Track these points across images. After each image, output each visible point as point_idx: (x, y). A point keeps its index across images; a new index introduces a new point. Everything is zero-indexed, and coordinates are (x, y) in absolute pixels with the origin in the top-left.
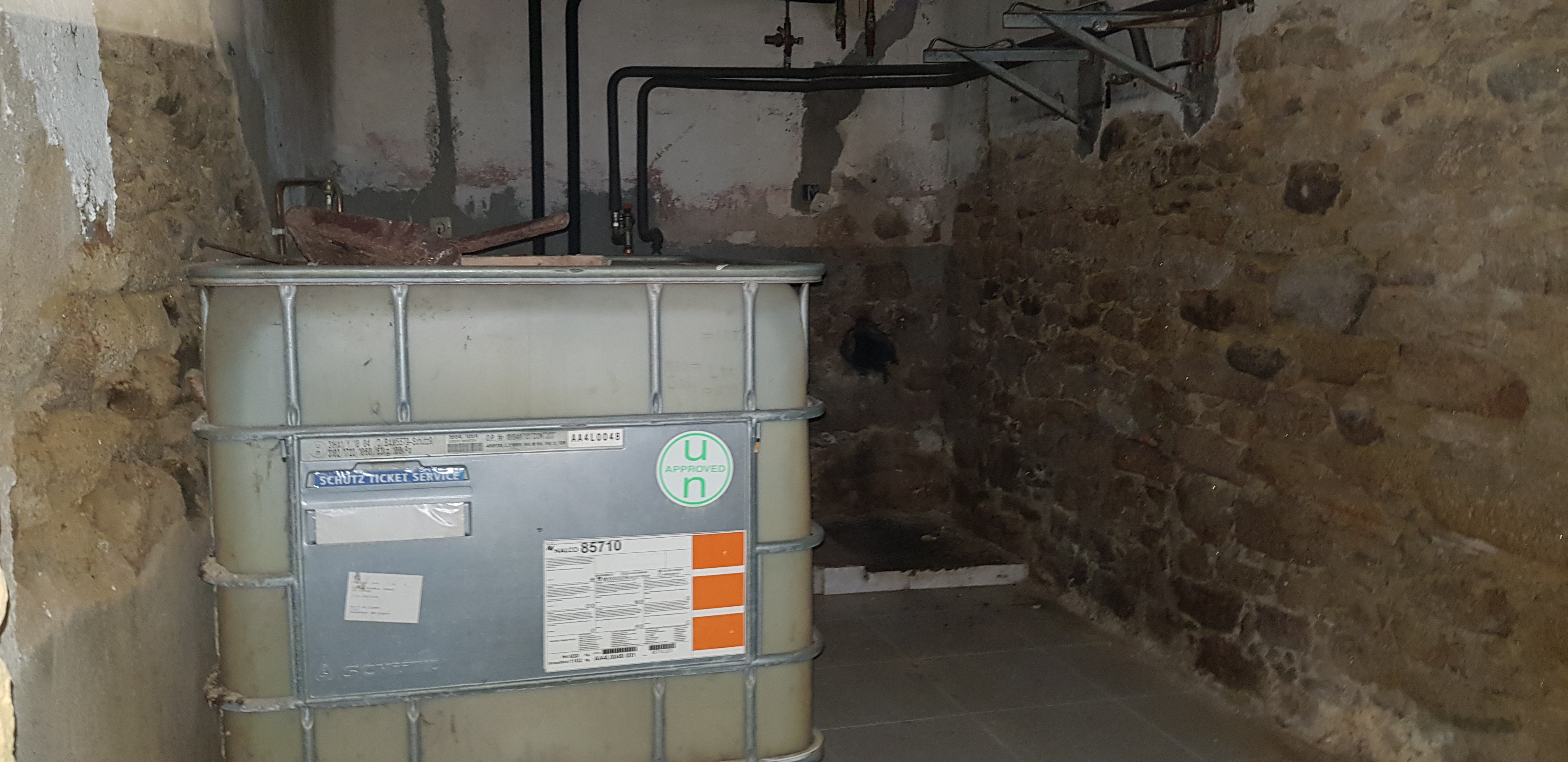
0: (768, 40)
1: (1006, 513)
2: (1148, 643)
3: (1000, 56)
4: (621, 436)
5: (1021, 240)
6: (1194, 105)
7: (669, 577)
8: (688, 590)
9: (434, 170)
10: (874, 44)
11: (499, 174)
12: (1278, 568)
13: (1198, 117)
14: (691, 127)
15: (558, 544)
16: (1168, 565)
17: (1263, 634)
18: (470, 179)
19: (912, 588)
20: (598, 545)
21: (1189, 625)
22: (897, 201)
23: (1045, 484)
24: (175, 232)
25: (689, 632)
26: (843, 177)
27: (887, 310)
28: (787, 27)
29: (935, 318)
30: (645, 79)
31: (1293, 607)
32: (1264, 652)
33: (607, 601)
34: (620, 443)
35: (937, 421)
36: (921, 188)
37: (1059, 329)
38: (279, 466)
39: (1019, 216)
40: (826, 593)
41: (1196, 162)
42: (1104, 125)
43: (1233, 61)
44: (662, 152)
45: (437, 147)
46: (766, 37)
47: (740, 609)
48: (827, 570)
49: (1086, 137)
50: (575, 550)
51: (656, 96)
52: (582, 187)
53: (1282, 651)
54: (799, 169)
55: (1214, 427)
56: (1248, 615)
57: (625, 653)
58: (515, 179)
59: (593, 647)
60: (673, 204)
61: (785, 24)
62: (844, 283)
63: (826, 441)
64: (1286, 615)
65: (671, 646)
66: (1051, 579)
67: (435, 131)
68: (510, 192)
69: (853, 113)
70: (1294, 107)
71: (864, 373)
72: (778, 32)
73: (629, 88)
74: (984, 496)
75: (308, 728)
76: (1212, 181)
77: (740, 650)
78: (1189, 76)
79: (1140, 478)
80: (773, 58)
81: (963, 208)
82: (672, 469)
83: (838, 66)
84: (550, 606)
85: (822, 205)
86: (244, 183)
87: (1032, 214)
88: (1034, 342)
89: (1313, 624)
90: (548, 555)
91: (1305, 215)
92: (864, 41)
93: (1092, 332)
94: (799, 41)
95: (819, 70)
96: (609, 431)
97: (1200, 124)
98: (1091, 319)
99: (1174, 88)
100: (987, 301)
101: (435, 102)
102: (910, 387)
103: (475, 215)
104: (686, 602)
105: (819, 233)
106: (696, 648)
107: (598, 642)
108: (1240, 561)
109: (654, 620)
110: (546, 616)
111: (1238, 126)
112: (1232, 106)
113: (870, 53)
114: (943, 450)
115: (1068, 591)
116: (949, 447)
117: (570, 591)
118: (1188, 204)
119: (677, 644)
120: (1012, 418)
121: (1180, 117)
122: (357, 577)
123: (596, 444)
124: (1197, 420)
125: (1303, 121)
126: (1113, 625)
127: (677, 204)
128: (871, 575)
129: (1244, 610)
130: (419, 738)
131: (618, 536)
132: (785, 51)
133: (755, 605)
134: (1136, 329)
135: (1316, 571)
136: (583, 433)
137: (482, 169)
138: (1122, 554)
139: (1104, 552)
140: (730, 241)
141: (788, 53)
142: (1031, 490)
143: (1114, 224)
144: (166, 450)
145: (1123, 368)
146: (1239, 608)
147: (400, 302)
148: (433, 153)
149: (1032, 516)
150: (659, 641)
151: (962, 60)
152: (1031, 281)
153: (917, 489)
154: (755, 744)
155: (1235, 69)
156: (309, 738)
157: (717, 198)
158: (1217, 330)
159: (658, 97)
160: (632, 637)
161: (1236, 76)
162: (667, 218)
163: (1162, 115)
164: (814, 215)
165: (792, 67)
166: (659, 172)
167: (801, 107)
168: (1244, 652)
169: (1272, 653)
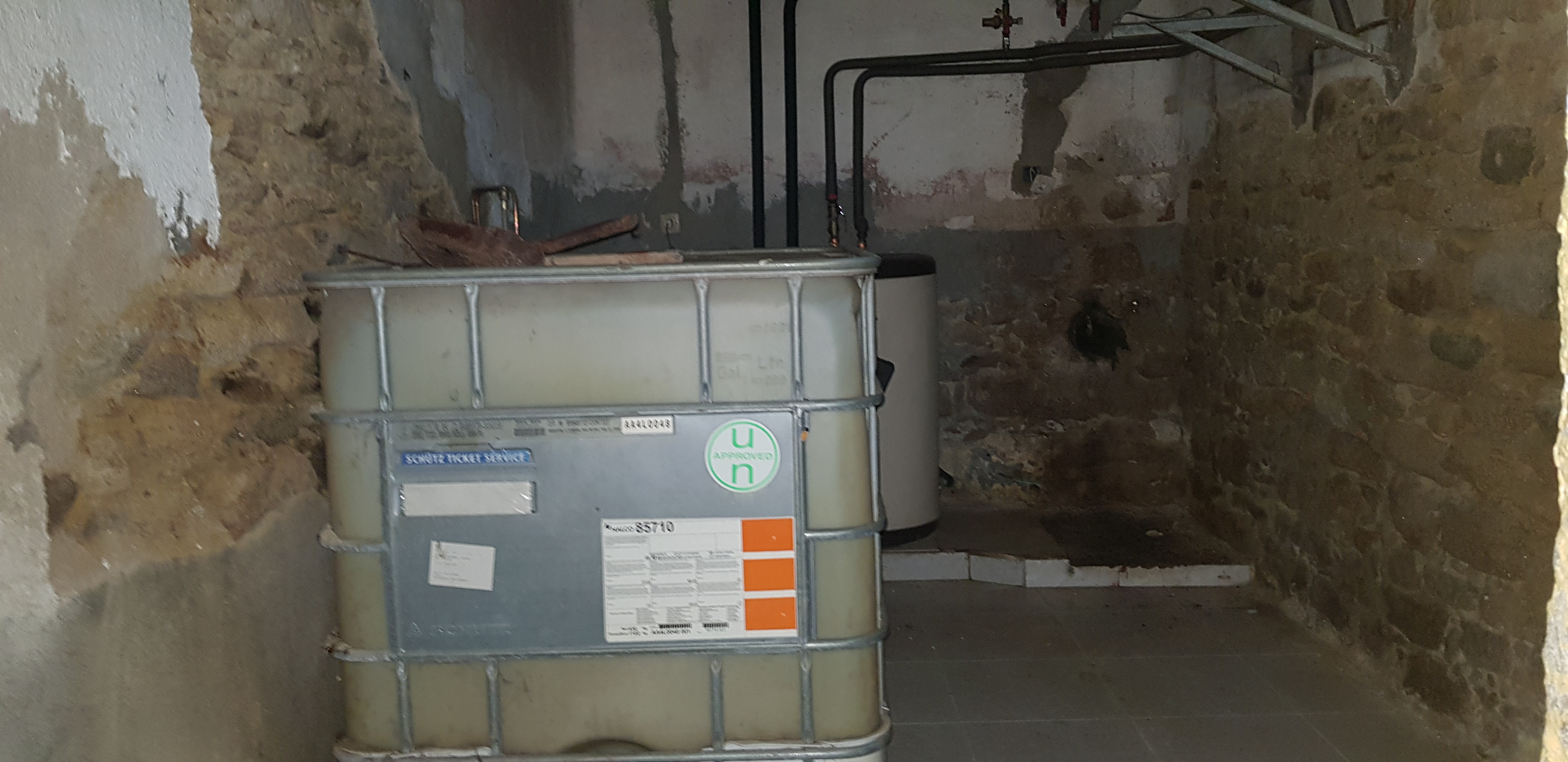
0: (986, 23)
1: (1235, 510)
2: (1361, 657)
3: (1198, 25)
4: (671, 423)
5: (1247, 217)
6: (1393, 68)
7: (719, 558)
8: (739, 573)
9: (664, 168)
10: (1099, 17)
11: (723, 171)
12: (1481, 580)
13: (1399, 81)
14: (907, 115)
15: (615, 523)
16: (1379, 573)
17: (1467, 654)
18: (699, 177)
19: (1121, 585)
20: (651, 526)
21: (1398, 639)
22: (1125, 180)
23: (1269, 480)
24: (320, 241)
25: (741, 613)
26: (1067, 157)
27: (1117, 293)
28: (1006, 7)
29: (1172, 300)
30: (861, 71)
31: (1492, 625)
32: (1468, 672)
33: (661, 579)
34: (670, 430)
35: (1174, 410)
36: (1154, 165)
37: (1280, 312)
38: (374, 446)
39: (1245, 192)
40: (1028, 586)
41: (1398, 132)
42: (1315, 92)
43: (1430, 18)
44: (878, 141)
45: (666, 148)
46: (984, 20)
47: (791, 593)
48: (1028, 561)
49: (1300, 105)
50: (631, 529)
51: (872, 87)
52: (800, 179)
53: (1485, 673)
54: (1020, 151)
55: (1422, 421)
56: (1452, 631)
57: (679, 629)
58: (737, 174)
59: (651, 621)
60: (889, 192)
61: (1003, 6)
62: (1069, 267)
63: (1052, 429)
64: (1487, 633)
65: (725, 625)
66: (1276, 583)
67: (664, 133)
68: (733, 187)
69: (1078, 90)
70: (1489, 66)
71: (1092, 360)
72: (996, 14)
73: (846, 81)
74: (1218, 491)
75: (403, 679)
76: (1415, 151)
77: (793, 633)
78: (1390, 37)
79: (1354, 475)
80: (992, 40)
81: (1195, 185)
82: (720, 455)
83: (1061, 44)
84: (610, 580)
85: (1044, 187)
86: (432, 192)
87: (1256, 189)
88: (1259, 326)
89: (1512, 645)
90: (605, 532)
91: (1501, 186)
92: (1088, 16)
93: (1309, 316)
94: (1019, 21)
95: (1041, 49)
96: (659, 419)
97: (1401, 89)
98: (1307, 302)
99: (1369, 51)
100: (1218, 283)
101: (664, 106)
102: (1144, 373)
103: (701, 210)
104: (737, 584)
105: (1041, 216)
106: (748, 628)
107: (655, 617)
108: (1445, 570)
109: (708, 600)
110: (606, 590)
111: (1438, 89)
112: (1431, 67)
113: (1095, 28)
114: (1182, 442)
115: (1290, 596)
116: (1187, 438)
117: (626, 568)
118: (1391, 175)
119: (730, 624)
120: (1241, 407)
121: (1381, 81)
122: (439, 547)
123: (649, 430)
124: (1407, 413)
125: (1499, 80)
126: (1329, 635)
127: (893, 191)
128: (1076, 569)
129: (1450, 625)
130: (498, 695)
131: (670, 517)
132: (1003, 33)
133: (809, 589)
134: (1348, 313)
135: (1518, 585)
136: (635, 420)
137: (707, 167)
138: (1337, 557)
139: (1322, 556)
140: (948, 226)
141: (1006, 34)
142: (1258, 484)
143: (1327, 198)
144: (301, 430)
145: (1337, 356)
146: (1445, 623)
147: (473, 300)
148: (662, 153)
149: (1259, 514)
150: (712, 620)
151: (1154, 32)
152: (1256, 260)
153: (1153, 481)
154: (812, 725)
155: (1432, 28)
156: (404, 687)
157: (933, 184)
158: (1420, 315)
159: (874, 88)
160: (687, 614)
161: (1433, 34)
162: (883, 207)
163: (1368, 80)
164: (1035, 198)
165: (1011, 47)
166: (875, 162)
167: (1022, 88)
168: (1449, 673)
169: (1476, 675)
